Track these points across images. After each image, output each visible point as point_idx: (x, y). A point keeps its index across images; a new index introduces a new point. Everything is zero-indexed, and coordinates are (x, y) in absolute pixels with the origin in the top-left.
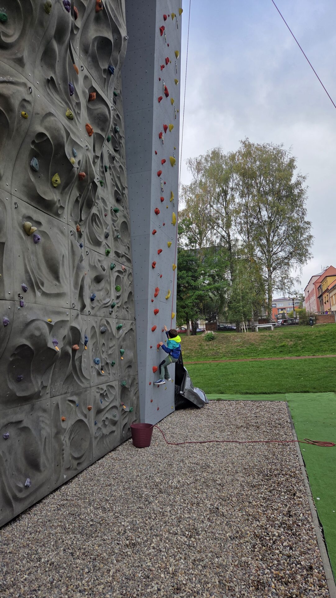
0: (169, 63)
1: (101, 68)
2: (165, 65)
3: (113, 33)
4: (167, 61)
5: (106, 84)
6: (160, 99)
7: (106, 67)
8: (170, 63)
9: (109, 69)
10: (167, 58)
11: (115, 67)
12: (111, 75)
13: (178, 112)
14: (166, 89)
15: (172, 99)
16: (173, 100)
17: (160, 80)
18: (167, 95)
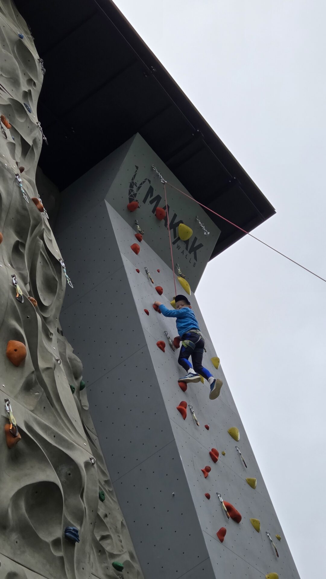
0: (220, 458)
1: (46, 542)
2: (211, 464)
3: (56, 469)
4: (214, 456)
5: (67, 566)
6: (222, 534)
7: (59, 533)
8: (224, 454)
9: (66, 537)
10: (213, 450)
11: (81, 525)
12: (74, 545)
13: (279, 539)
14: (229, 508)
15: (254, 521)
16: (257, 521)
17: (208, 497)
18: (237, 518)
